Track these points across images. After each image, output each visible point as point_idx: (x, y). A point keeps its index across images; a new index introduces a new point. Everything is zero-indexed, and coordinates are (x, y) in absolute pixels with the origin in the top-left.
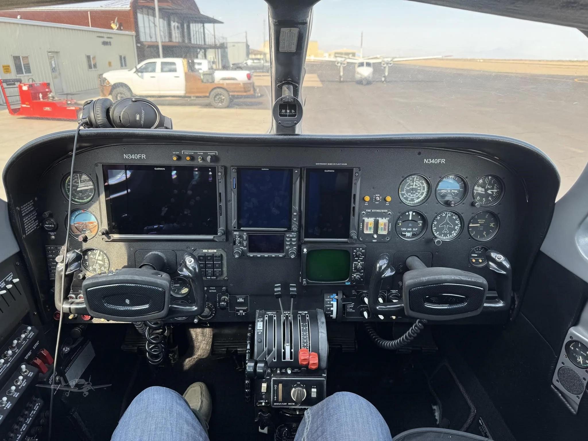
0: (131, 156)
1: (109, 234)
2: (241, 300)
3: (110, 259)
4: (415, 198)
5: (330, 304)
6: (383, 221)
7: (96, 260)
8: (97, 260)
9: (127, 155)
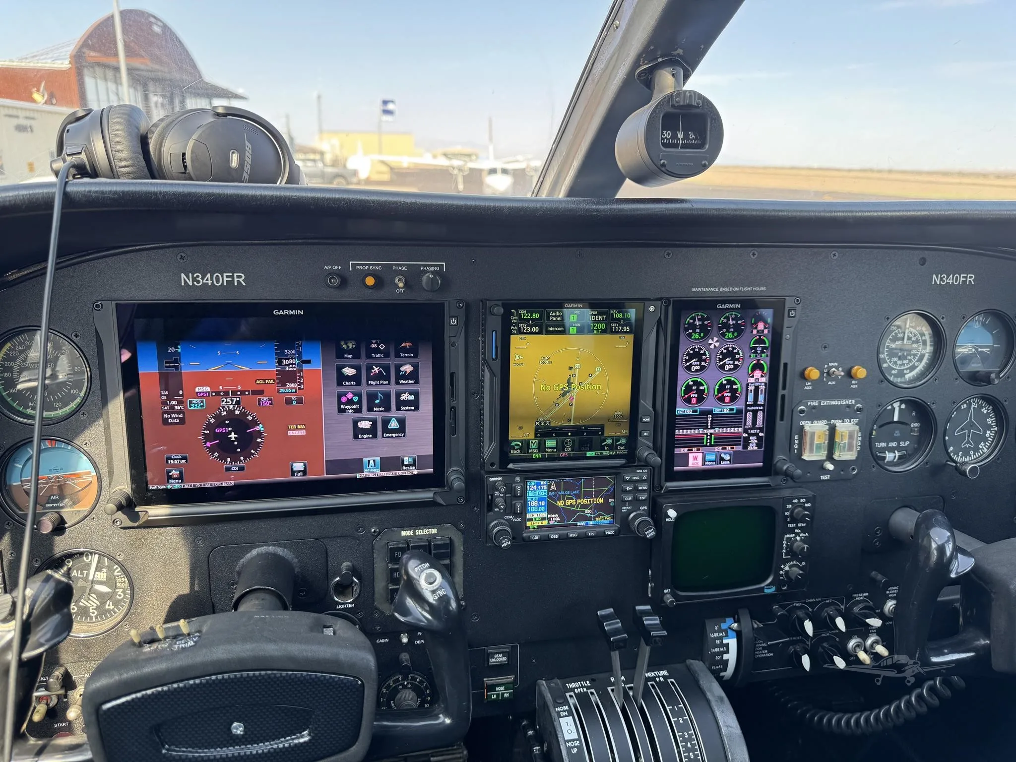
0: (203, 279)
1: (135, 506)
2: (499, 659)
3: (133, 578)
4: (907, 369)
5: (722, 645)
6: (846, 427)
7: (89, 584)
8: (93, 582)
9: (190, 275)
